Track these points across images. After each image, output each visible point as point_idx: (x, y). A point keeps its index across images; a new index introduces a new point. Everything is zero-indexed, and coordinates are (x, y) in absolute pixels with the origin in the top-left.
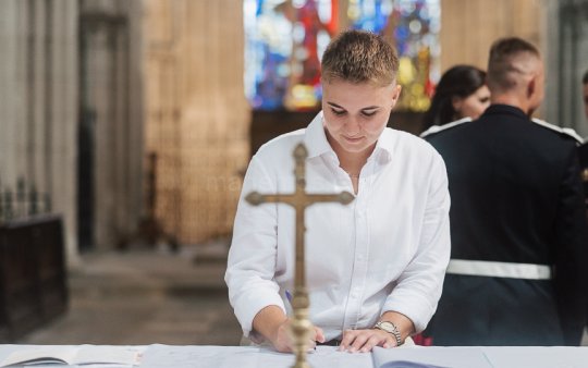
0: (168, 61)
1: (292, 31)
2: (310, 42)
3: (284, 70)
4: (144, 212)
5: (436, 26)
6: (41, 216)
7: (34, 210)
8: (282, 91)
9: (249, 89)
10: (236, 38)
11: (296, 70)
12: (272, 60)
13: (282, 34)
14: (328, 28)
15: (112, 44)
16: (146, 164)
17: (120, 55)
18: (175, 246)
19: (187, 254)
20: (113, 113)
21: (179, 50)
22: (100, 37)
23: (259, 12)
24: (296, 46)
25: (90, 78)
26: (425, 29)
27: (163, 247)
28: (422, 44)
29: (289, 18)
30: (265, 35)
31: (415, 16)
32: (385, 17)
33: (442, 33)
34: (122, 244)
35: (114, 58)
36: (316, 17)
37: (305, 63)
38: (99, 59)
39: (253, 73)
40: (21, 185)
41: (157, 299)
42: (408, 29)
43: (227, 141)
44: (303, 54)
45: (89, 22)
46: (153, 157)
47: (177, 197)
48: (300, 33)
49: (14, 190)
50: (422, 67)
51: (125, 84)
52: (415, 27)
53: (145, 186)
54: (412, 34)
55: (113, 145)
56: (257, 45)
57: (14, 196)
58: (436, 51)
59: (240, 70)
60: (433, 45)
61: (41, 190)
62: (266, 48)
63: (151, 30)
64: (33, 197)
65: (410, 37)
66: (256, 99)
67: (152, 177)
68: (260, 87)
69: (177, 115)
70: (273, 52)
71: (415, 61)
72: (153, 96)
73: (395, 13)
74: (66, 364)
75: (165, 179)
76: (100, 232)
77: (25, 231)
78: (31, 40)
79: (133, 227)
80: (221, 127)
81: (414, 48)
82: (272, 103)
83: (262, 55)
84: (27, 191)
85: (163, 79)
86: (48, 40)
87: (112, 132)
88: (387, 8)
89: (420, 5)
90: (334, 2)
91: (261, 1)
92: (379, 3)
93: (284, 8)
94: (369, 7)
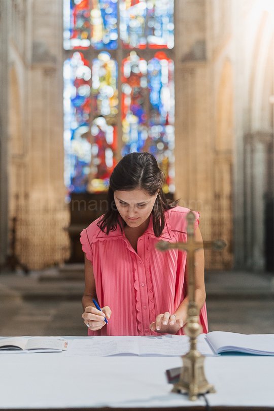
0: (21, 165)
1: (91, 148)
2: (101, 155)
3: (87, 171)
5: (172, 145)
8: (87, 182)
9: (67, 181)
10: (60, 152)
11: (94, 170)
12: (80, 164)
13: (85, 150)
14: (111, 147)
16: (10, 223)
18: (26, 271)
21: (27, 159)
23: (72, 138)
24: (93, 157)
26: (166, 147)
27: (20, 272)
28: (164, 156)
29: (89, 142)
30: (76, 151)
31: (160, 140)
32: (144, 141)
33: (175, 149)
36: (105, 140)
37: (98, 166)
39: (69, 172)
41: (19, 302)
42: (156, 148)
43: (55, 210)
44: (97, 161)
46: (14, 220)
47: (27, 242)
48: (96, 150)
50: (164, 168)
52: (160, 146)
53: (9, 236)
54: (159, 150)
56: (72, 156)
58: (172, 159)
59: (62, 170)
60: (170, 156)
62: (77, 158)
65: (157, 151)
66: (71, 187)
67: (14, 231)
68: (73, 180)
69: (27, 196)
70: (80, 160)
73: (149, 138)
75: (20, 233)
79: (2, 260)
80: (52, 203)
81: (159, 158)
82: (81, 189)
83: (74, 162)
85: (18, 176)
88: (144, 136)
89: (162, 134)
90: (114, 132)
91: (73, 132)
92: (139, 133)
93: (86, 136)
94: (135, 135)
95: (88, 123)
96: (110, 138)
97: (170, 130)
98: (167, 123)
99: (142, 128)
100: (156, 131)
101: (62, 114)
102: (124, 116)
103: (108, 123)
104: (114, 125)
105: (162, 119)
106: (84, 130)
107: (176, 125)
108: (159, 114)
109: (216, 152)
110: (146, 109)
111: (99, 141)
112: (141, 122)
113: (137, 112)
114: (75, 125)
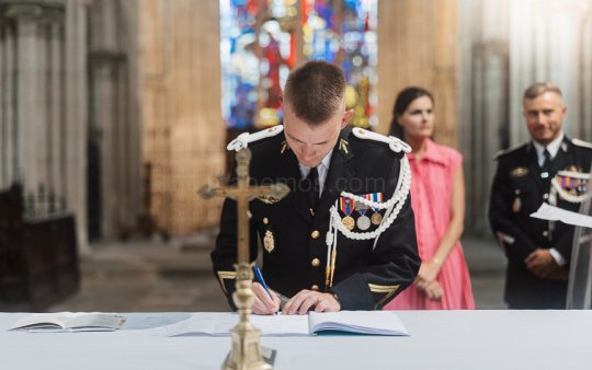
0: (160, 90)
1: (259, 65)
2: (273, 74)
3: (253, 97)
4: (141, 211)
5: (374, 60)
6: (58, 213)
7: (52, 209)
8: (251, 113)
9: (225, 111)
10: (214, 71)
11: (263, 96)
12: (243, 88)
13: (251, 68)
14: (287, 63)
15: (115, 77)
16: (142, 171)
17: (121, 85)
18: (166, 237)
19: (176, 243)
20: (116, 132)
21: (169, 81)
22: (105, 71)
23: (233, 50)
24: (262, 77)
25: (97, 104)
26: (365, 63)
27: (157, 238)
28: (362, 75)
29: (257, 55)
30: (238, 69)
31: (357, 52)
32: (333, 54)
33: (378, 66)
34: (124, 236)
35: (116, 88)
36: (278, 53)
37: (270, 91)
38: (105, 88)
39: (228, 99)
40: (41, 189)
41: (152, 279)
42: (351, 63)
43: (208, 153)
44: (268, 83)
45: (95, 59)
46: (149, 167)
47: (168, 198)
48: (265, 67)
49: (36, 194)
50: (363, 93)
51: (126, 109)
52: (357, 61)
53: (142, 190)
54: (355, 67)
55: (116, 158)
56: (232, 76)
57: (36, 199)
58: (374, 80)
59: (217, 97)
60: (371, 75)
61: (58, 192)
62: (239, 79)
63: (146, 65)
64: (52, 199)
65: (353, 69)
66: (231, 119)
67: (148, 182)
68: (234, 110)
69: (167, 133)
70: (244, 82)
71: (357, 89)
72: (148, 118)
73: (341, 50)
74: (61, 328)
75: (158, 184)
76: (107, 226)
77: (45, 226)
78: (49, 74)
79: (132, 222)
80: (203, 142)
81: (356, 78)
82: (244, 122)
83: (235, 84)
84: (46, 194)
85: (156, 105)
86: (63, 74)
87: (116, 146)
88: (334, 47)
89: (360, 44)
90: (292, 42)
91: (234, 41)
92: (327, 43)
93: (252, 48)
94: (320, 46)
95: (254, 30)
96: (285, 50)
97: (371, 39)
98: (366, 28)
99: (330, 35)
100: (351, 39)
101: (218, 17)
102: (305, 19)
103: (283, 29)
104: (291, 31)
105: (359, 23)
106: (248, 39)
107: (379, 31)
108: (355, 14)
109: (436, 70)
110: (336, 9)
111: (271, 55)
112: (330, 26)
113: (324, 13)
114: (236, 32)
